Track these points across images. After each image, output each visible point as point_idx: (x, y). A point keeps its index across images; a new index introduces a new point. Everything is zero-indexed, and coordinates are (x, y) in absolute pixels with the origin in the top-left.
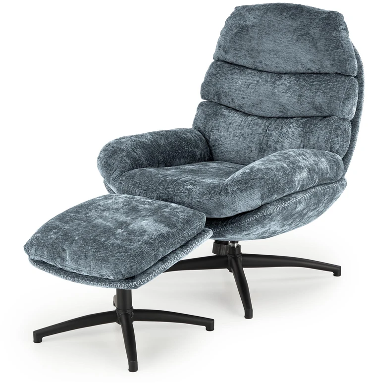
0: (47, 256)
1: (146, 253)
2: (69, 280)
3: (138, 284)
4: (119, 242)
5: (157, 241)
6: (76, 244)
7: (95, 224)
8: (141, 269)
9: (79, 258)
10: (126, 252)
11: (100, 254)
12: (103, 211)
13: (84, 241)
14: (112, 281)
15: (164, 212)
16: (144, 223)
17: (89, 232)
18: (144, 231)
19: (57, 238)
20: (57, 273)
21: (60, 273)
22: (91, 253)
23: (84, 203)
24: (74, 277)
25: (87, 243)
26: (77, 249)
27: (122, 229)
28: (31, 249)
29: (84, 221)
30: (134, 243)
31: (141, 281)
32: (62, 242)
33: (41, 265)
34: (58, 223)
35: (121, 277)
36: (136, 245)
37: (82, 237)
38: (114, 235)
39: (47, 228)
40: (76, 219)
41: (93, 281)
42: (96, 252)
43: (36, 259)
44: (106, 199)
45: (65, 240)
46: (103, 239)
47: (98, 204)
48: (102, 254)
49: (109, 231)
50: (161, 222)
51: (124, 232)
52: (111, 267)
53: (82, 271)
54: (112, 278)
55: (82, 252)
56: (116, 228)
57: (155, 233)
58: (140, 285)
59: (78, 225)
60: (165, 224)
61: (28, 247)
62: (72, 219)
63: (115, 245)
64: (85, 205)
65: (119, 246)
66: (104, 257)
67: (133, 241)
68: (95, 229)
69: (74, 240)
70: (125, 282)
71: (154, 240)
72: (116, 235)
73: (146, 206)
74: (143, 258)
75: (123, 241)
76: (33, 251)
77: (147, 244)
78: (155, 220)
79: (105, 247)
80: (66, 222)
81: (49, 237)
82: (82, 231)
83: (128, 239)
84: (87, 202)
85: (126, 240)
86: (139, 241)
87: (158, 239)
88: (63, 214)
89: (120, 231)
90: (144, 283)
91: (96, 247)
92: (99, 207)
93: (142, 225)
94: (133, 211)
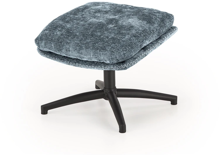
0: (55, 48)
1: (135, 44)
2: (71, 65)
3: (127, 66)
4: (113, 35)
5: (142, 35)
6: (78, 38)
7: (91, 22)
8: (131, 56)
9: (81, 48)
10: (119, 43)
11: (98, 45)
12: (95, 12)
13: (84, 36)
14: (107, 65)
15: (144, 12)
16: (130, 20)
17: (86, 28)
18: (132, 27)
19: (62, 35)
20: (61, 60)
21: (63, 60)
22: (91, 45)
23: (80, 7)
24: (75, 63)
25: (86, 37)
26: (78, 42)
27: (113, 24)
28: (41, 42)
29: (82, 21)
30: (125, 36)
31: (130, 63)
32: (66, 37)
33: (48, 55)
34: (61, 22)
35: (116, 62)
36: (127, 37)
37: (82, 33)
38: (107, 30)
39: (53, 27)
40: (75, 19)
41: (91, 65)
42: (94, 43)
43: (45, 50)
44: (96, 5)
45: (68, 36)
46: (99, 34)
47: (90, 8)
48: (100, 44)
49: (102, 27)
50: (144, 19)
51: (114, 26)
52: (108, 54)
53: (83, 58)
54: (108, 62)
55: (83, 44)
56: (108, 24)
57: (141, 29)
58: (129, 67)
59: (77, 24)
60: (147, 21)
61: (38, 41)
62: (72, 20)
63: (110, 37)
64: (80, 9)
65: (113, 38)
66: (102, 47)
67: (124, 35)
68: (91, 26)
69: (76, 35)
70: (117, 65)
71: (140, 34)
72: (109, 29)
73: (129, 10)
74: (132, 48)
75: (115, 34)
76: (43, 44)
77: (135, 37)
78: (139, 18)
79: (102, 40)
80: (68, 22)
81: (55, 33)
82: (81, 28)
83: (119, 33)
84: (81, 7)
85: (118, 33)
86: (128, 34)
87: (143, 34)
88: (64, 15)
89: (111, 26)
90: (132, 65)
91: (94, 40)
92: (92, 10)
93: (129, 22)
94: (119, 13)
